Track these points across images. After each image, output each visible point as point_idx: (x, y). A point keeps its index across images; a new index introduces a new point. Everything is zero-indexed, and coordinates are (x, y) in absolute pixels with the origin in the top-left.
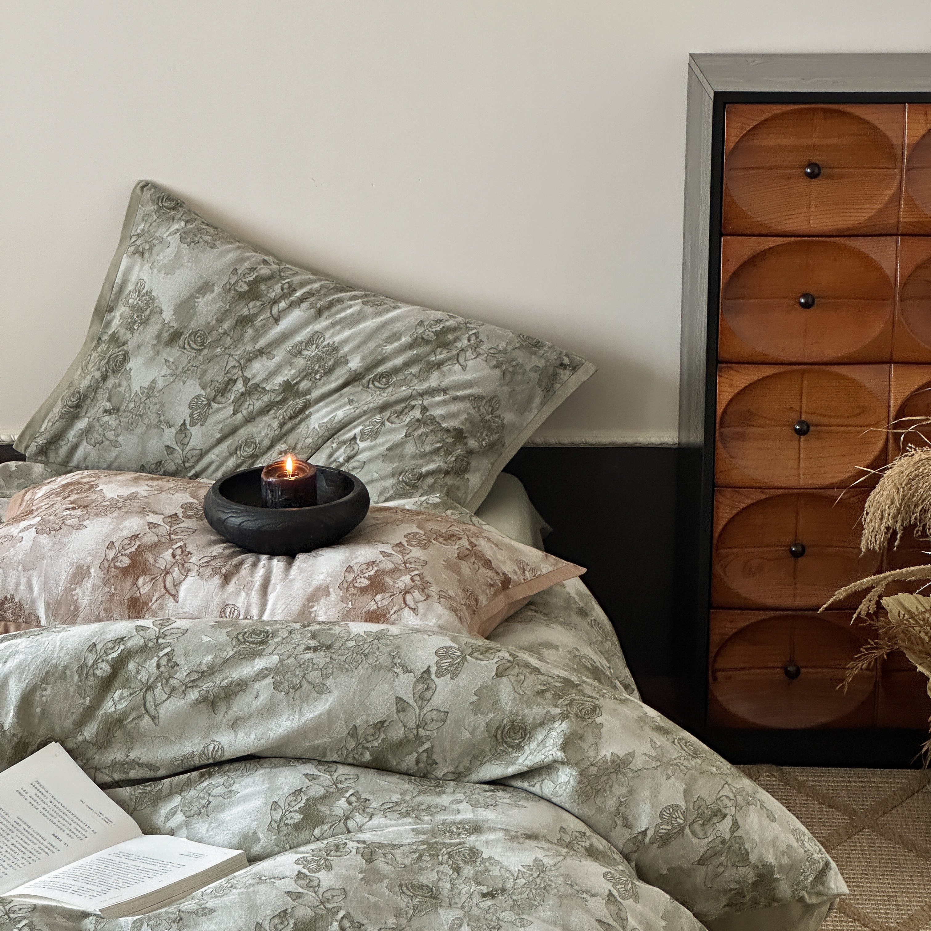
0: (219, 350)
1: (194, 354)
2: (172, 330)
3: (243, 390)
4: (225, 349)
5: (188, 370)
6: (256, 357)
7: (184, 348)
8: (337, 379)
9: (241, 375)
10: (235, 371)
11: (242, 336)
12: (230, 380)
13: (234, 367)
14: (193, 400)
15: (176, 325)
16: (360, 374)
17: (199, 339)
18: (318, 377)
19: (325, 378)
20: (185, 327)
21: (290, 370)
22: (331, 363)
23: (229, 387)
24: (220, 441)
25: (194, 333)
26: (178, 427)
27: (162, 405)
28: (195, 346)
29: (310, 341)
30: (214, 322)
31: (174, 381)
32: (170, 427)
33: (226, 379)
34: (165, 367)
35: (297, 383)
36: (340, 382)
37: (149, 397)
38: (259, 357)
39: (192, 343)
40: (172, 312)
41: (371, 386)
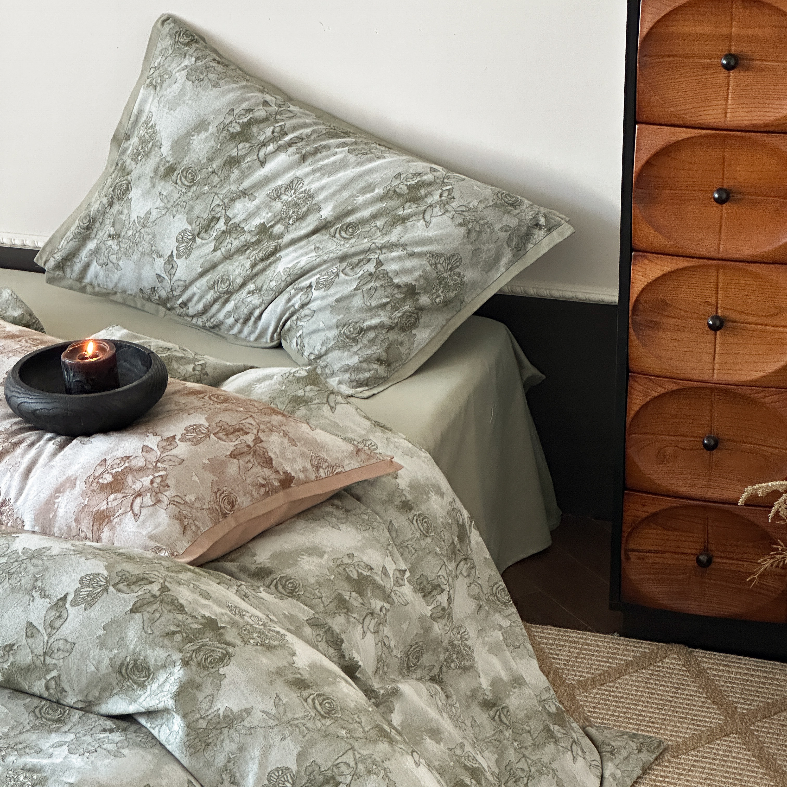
0: (206, 188)
1: (184, 190)
2: (167, 165)
3: (224, 228)
4: (212, 187)
5: (178, 204)
6: (239, 198)
7: (176, 183)
8: (308, 226)
9: (224, 213)
10: (218, 209)
11: (228, 176)
12: (214, 217)
13: (218, 205)
14: (180, 234)
15: (171, 160)
16: (330, 222)
17: (190, 176)
18: (291, 222)
19: (297, 224)
20: (179, 163)
21: (267, 213)
22: (304, 209)
23: (213, 224)
24: (202, 275)
25: (187, 170)
26: (166, 258)
27: (154, 236)
28: (186, 183)
29: (290, 186)
30: (205, 161)
31: (165, 214)
32: (160, 257)
33: (210, 216)
34: (159, 200)
35: (272, 226)
36: (310, 228)
37: (143, 227)
38: (242, 198)
39: (183, 179)
40: (169, 148)
41: (337, 235)
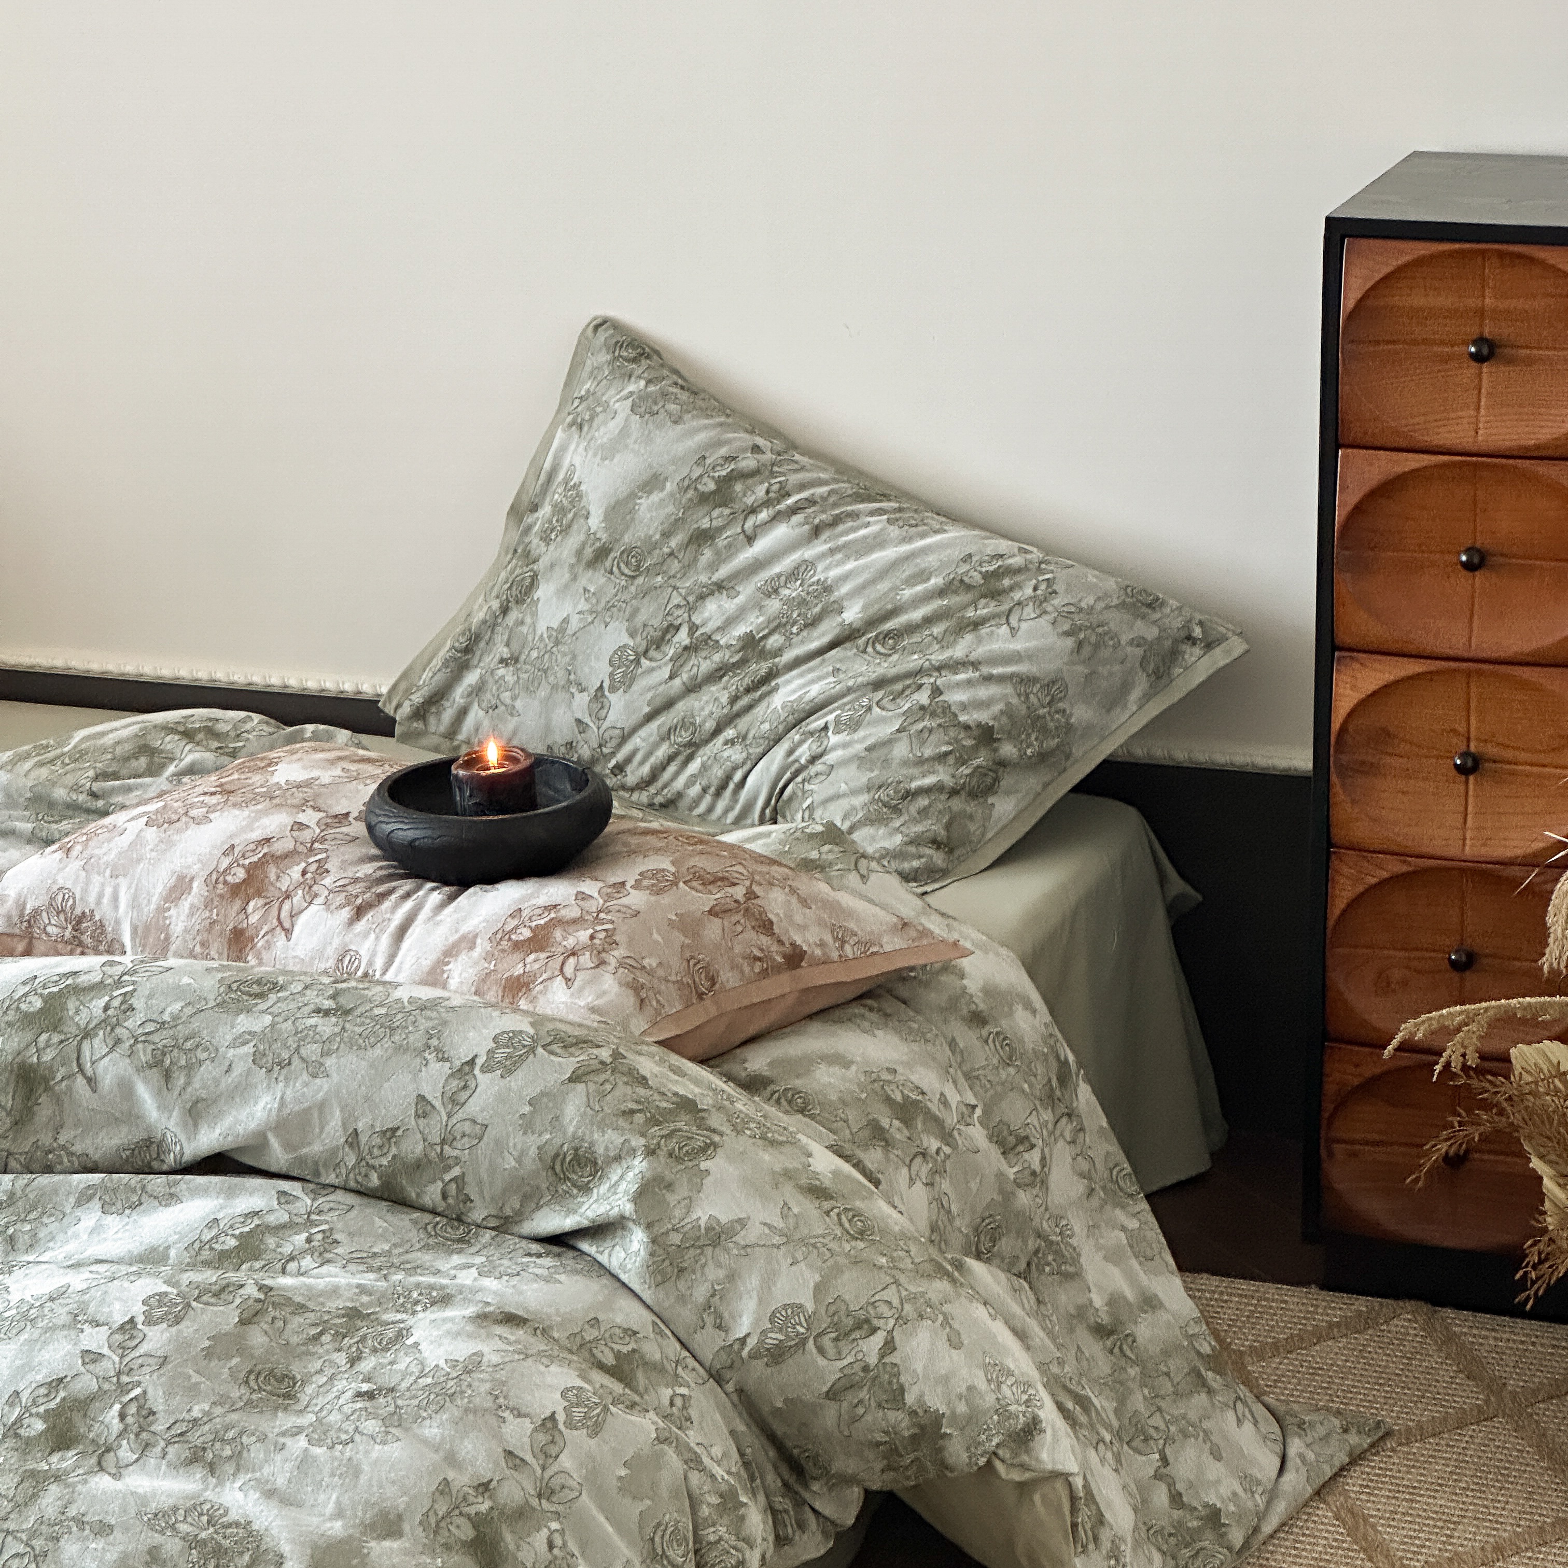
0: (659, 578)
1: (623, 583)
2: (598, 544)
3: (687, 642)
4: (669, 578)
5: (613, 606)
6: (712, 593)
7: (611, 572)
8: (823, 635)
9: (687, 619)
10: (678, 612)
11: (695, 560)
12: (671, 625)
13: (678, 606)
14: (615, 652)
15: (604, 536)
16: (858, 631)
17: (633, 560)
18: (795, 630)
19: (805, 633)
20: (617, 541)
21: (757, 617)
22: (817, 610)
23: (668, 637)
24: (649, 718)
25: (628, 551)
26: (592, 691)
27: (574, 657)
28: (626, 571)
29: (793, 575)
30: (657, 537)
31: (592, 622)
32: (583, 690)
33: (665, 624)
34: (583, 600)
35: (765, 637)
36: (826, 639)
37: (557, 643)
38: (717, 594)
39: (622, 565)
40: (602, 517)
41: (870, 649)
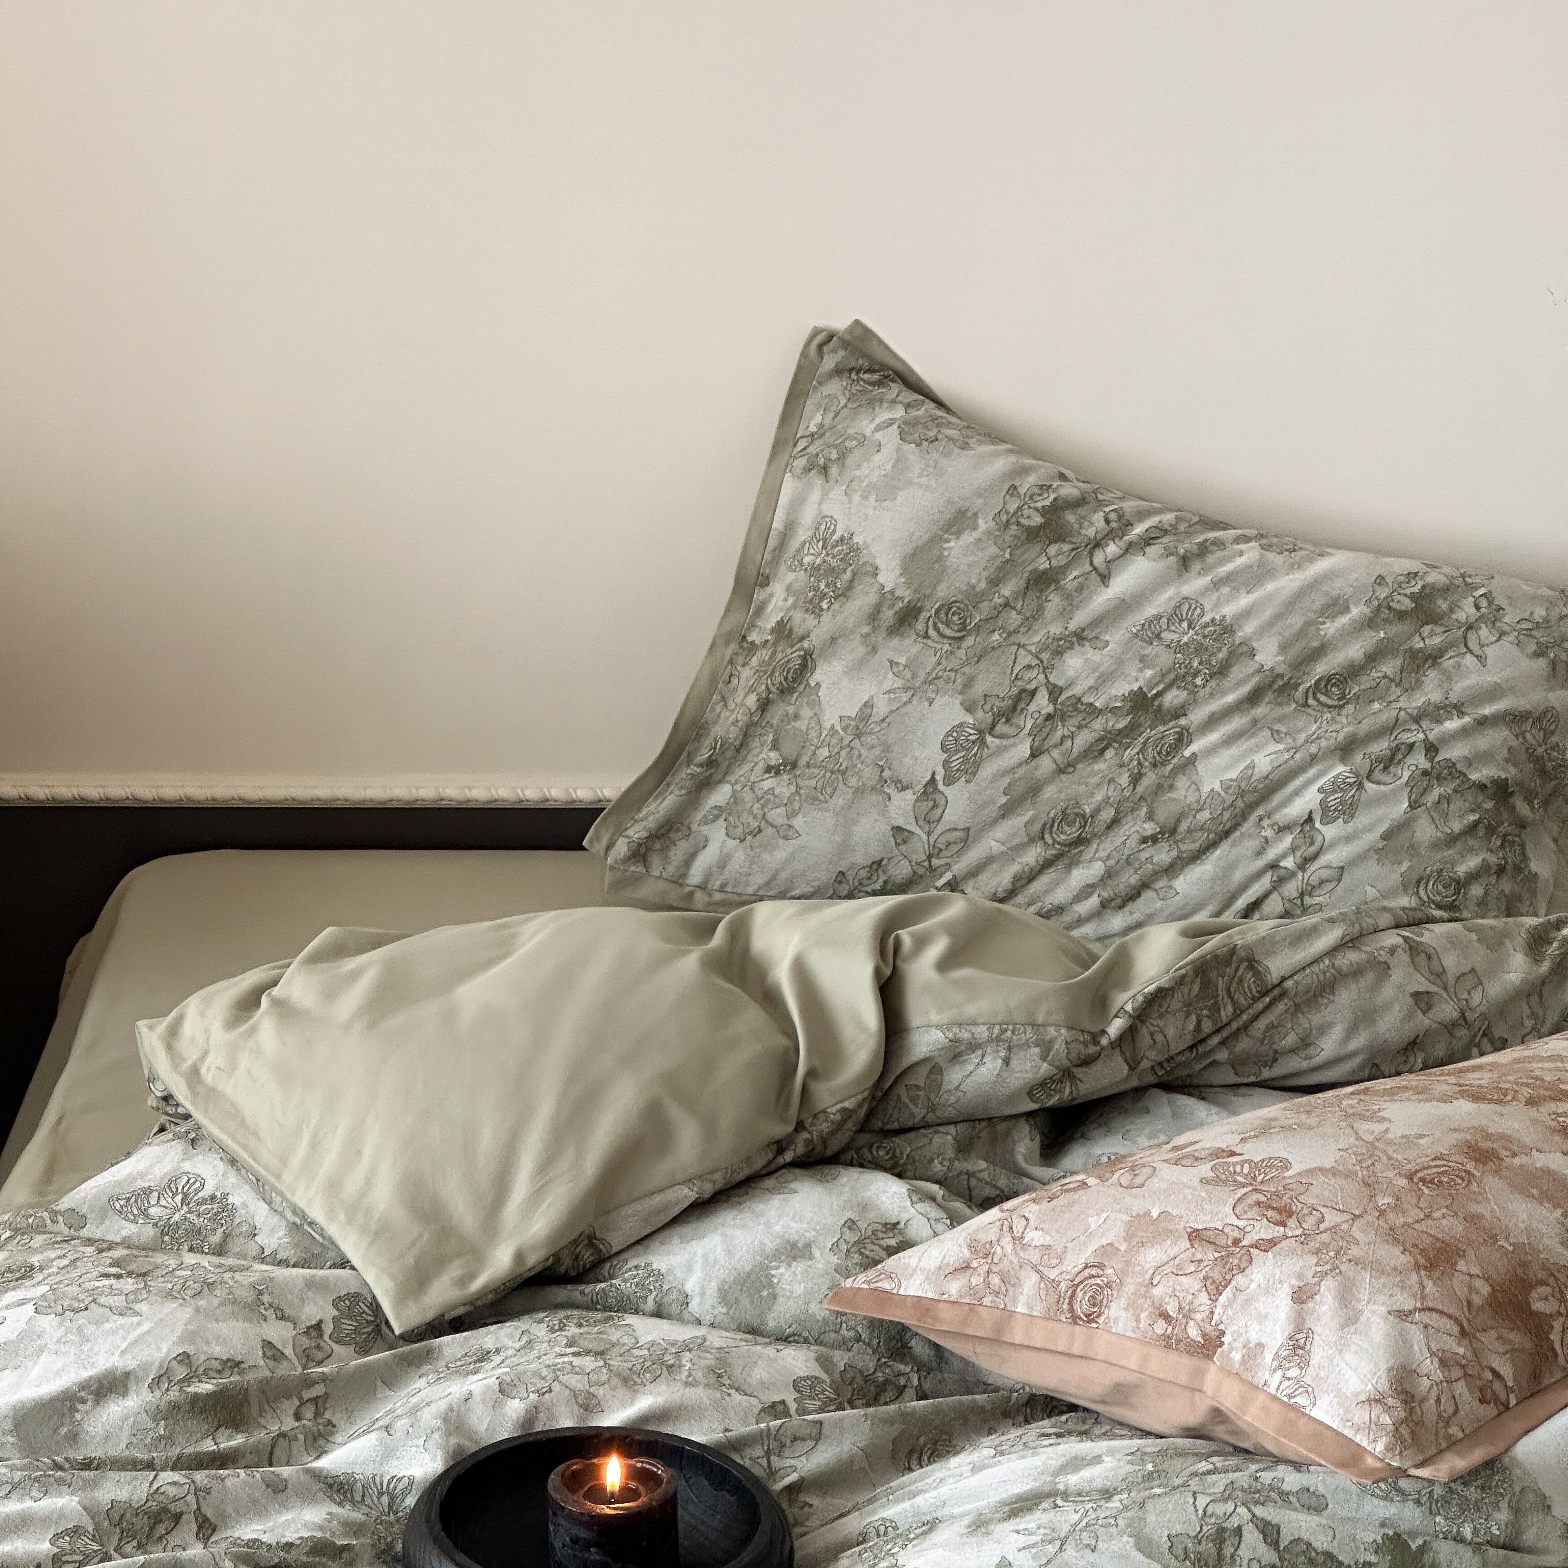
0: (996, 636)
1: (947, 647)
2: (900, 605)
3: (1050, 709)
4: (1009, 634)
5: (937, 678)
6: (1071, 646)
7: (926, 636)
8: (1238, 685)
9: (1044, 681)
10: (1030, 675)
11: (1041, 608)
12: (1022, 692)
13: (1029, 667)
14: (949, 734)
15: (906, 594)
17: (955, 618)
18: (1199, 682)
19: (1213, 684)
20: (926, 597)
21: (1144, 670)
22: (1222, 655)
23: (1022, 705)
24: (1006, 812)
25: (947, 608)
26: (919, 788)
27: (887, 748)
28: (948, 632)
29: (1175, 615)
30: (983, 585)
31: (910, 701)
32: (904, 789)
33: (1015, 690)
34: (891, 675)
35: (1159, 694)
36: (1245, 688)
37: (858, 734)
38: (1078, 646)
39: (942, 627)
40: (898, 571)
41: (1312, 703)
